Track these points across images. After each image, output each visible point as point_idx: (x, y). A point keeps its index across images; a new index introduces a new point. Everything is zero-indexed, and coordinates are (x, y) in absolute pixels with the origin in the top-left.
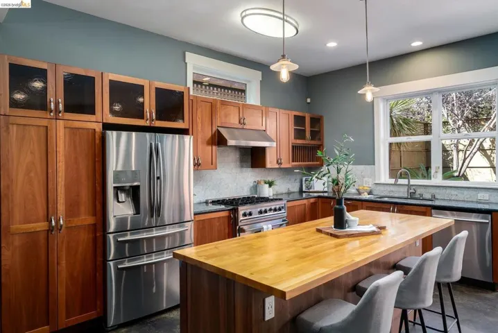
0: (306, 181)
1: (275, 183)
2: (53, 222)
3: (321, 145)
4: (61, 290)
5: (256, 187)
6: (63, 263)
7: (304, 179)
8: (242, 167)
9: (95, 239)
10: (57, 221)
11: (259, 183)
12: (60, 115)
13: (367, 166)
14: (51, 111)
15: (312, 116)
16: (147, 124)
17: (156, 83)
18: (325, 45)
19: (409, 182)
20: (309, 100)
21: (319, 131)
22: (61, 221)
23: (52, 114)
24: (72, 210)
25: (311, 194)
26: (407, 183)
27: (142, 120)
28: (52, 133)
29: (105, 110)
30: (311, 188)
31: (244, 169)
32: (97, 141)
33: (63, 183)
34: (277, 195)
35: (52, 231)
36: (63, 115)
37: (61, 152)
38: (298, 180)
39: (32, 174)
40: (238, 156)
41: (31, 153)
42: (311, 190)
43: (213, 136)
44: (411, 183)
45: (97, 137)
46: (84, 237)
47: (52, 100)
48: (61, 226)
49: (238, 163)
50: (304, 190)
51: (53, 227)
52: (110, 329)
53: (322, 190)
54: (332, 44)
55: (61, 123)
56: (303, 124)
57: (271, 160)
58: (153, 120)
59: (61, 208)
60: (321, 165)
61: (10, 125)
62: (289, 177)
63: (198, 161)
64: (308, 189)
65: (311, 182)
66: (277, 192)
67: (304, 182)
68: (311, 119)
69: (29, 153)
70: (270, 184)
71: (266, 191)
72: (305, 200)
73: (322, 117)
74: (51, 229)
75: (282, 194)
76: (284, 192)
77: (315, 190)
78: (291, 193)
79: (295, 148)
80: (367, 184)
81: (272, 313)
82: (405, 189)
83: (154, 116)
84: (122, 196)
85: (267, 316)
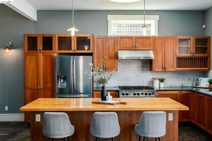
3: (208, 57)
5: (152, 82)
7: (195, 79)
8: (143, 70)
9: (52, 95)
10: (40, 87)
15: (197, 38)
16: (73, 52)
17: (77, 35)
20: (204, 26)
22: (41, 87)
23: (39, 51)
24: (45, 83)
25: (197, 89)
27: (71, 51)
29: (56, 48)
30: (198, 85)
31: (145, 72)
32: (53, 59)
34: (171, 87)
36: (42, 51)
39: (33, 71)
40: (140, 64)
48: (41, 89)
49: (140, 68)
50: (194, 86)
53: (205, 87)
55: (41, 54)
57: (157, 65)
60: (209, 70)
61: (27, 56)
62: (183, 77)
63: (106, 67)
64: (196, 86)
65: (200, 81)
66: (171, 85)
67: (195, 81)
68: (196, 39)
69: (32, 64)
70: (162, 81)
71: (157, 85)
72: (177, 91)
73: (209, 37)
74: (38, 89)
75: (176, 87)
76: (178, 86)
77: (201, 86)
78: (185, 87)
79: (179, 59)
81: (39, 120)
83: (75, 49)
84: (62, 80)
85: (37, 120)
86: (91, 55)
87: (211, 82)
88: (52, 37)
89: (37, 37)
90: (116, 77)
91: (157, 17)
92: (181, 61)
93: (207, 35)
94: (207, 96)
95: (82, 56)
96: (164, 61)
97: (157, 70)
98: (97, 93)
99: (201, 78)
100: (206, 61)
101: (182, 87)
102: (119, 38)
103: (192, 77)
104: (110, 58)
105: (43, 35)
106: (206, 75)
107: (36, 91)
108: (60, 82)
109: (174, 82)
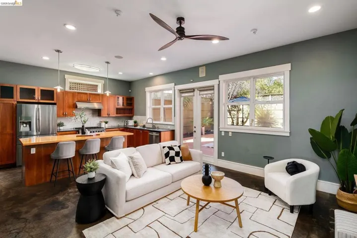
3: (133, 108)
8: (93, 116)
11: (101, 122)
13: (144, 116)
16: (37, 101)
17: (41, 88)
20: (130, 91)
21: (132, 103)
25: (127, 127)
27: (34, 100)
29: (17, 96)
32: (14, 107)
40: (91, 112)
43: (73, 105)
44: (153, 123)
45: (14, 105)
46: (8, 137)
49: (91, 115)
50: (125, 125)
52: (17, 167)
57: (104, 113)
60: (133, 116)
62: (118, 120)
64: (127, 125)
67: (126, 122)
68: (127, 98)
70: (106, 123)
71: (103, 125)
76: (116, 126)
77: (129, 125)
79: (117, 109)
80: (144, 123)
81: (34, 152)
82: (151, 125)
83: (40, 99)
84: (25, 125)
85: (32, 153)
86: (55, 104)
87: (135, 122)
88: (13, 87)
91: (103, 82)
92: (118, 111)
93: (132, 96)
96: (108, 110)
97: (104, 116)
98: (60, 134)
99: (129, 121)
100: (132, 111)
101: (119, 126)
103: (124, 120)
104: (69, 107)
105: (1, 84)
108: (22, 126)
109: (113, 123)
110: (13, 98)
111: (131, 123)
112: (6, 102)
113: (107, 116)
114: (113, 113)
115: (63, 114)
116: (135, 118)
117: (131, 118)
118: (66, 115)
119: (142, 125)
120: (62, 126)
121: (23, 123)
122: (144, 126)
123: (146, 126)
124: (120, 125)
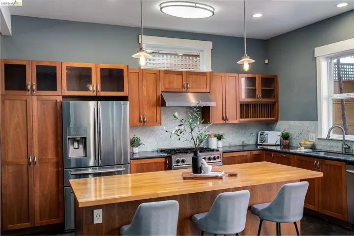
0: (261, 135)
1: (224, 136)
2: (31, 160)
3: (275, 102)
4: (37, 202)
6: (38, 185)
7: (259, 133)
9: (58, 172)
10: (33, 160)
11: (210, 136)
12: (34, 92)
13: (312, 122)
14: (29, 91)
15: (263, 77)
16: (94, 94)
17: (101, 65)
18: (252, 16)
19: (343, 137)
20: (266, 61)
21: (274, 90)
22: (36, 160)
23: (29, 92)
24: (43, 150)
25: (264, 147)
26: (342, 139)
27: (90, 92)
28: (29, 104)
29: (64, 87)
30: (264, 142)
32: (59, 108)
33: (37, 135)
34: (230, 147)
35: (30, 165)
36: (36, 93)
37: (35, 116)
38: (254, 134)
39: (18, 130)
41: (18, 117)
42: (264, 143)
43: (158, 100)
44: (346, 139)
45: (58, 104)
46: (51, 170)
47: (29, 83)
48: (36, 162)
50: (258, 143)
51: (31, 163)
52: (67, 231)
53: (274, 144)
54: (257, 16)
55: (35, 98)
56: (254, 85)
57: (216, 116)
58: (98, 91)
59: (36, 150)
60: (277, 121)
61: (6, 101)
62: (243, 131)
63: (144, 119)
64: (262, 142)
65: (266, 136)
66: (230, 144)
67: (259, 136)
68: (262, 79)
69: (16, 117)
70: (219, 137)
71: (214, 143)
72: (247, 152)
73: (276, 76)
74: (29, 164)
75: (236, 146)
76: (238, 145)
77: (268, 143)
78: (246, 145)
79: (243, 106)
80: (312, 139)
81: (101, 221)
82: (340, 145)
83: (99, 88)
84: (76, 145)
85: (96, 222)
86: (125, 98)
87: (285, 137)
88: (55, 67)
89: (25, 65)
90: (154, 135)
93: (272, 73)
94: (295, 156)
95: (115, 102)
96: (224, 108)
98: (135, 163)
99: (267, 132)
100: (273, 108)
101: (244, 145)
102: (162, 73)
103: (254, 131)
104: (150, 105)
105: (37, 62)
106: (271, 128)
107: (25, 168)
108: (71, 148)
109: (232, 139)
110: (55, 89)
111: (273, 138)
112: (45, 98)
113: (222, 122)
114: (234, 115)
115: (140, 121)
116: (283, 126)
117: (270, 126)
118: (144, 122)
119: (309, 143)
120: (136, 146)
121: (74, 140)
122: (313, 147)
123: (318, 147)
124: (246, 142)
